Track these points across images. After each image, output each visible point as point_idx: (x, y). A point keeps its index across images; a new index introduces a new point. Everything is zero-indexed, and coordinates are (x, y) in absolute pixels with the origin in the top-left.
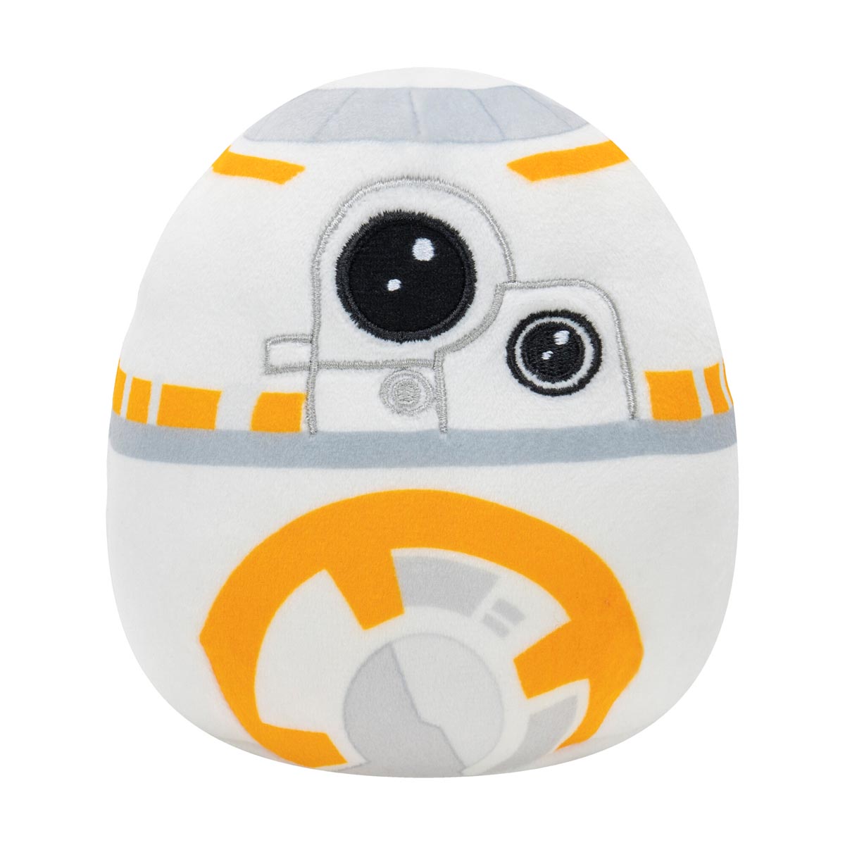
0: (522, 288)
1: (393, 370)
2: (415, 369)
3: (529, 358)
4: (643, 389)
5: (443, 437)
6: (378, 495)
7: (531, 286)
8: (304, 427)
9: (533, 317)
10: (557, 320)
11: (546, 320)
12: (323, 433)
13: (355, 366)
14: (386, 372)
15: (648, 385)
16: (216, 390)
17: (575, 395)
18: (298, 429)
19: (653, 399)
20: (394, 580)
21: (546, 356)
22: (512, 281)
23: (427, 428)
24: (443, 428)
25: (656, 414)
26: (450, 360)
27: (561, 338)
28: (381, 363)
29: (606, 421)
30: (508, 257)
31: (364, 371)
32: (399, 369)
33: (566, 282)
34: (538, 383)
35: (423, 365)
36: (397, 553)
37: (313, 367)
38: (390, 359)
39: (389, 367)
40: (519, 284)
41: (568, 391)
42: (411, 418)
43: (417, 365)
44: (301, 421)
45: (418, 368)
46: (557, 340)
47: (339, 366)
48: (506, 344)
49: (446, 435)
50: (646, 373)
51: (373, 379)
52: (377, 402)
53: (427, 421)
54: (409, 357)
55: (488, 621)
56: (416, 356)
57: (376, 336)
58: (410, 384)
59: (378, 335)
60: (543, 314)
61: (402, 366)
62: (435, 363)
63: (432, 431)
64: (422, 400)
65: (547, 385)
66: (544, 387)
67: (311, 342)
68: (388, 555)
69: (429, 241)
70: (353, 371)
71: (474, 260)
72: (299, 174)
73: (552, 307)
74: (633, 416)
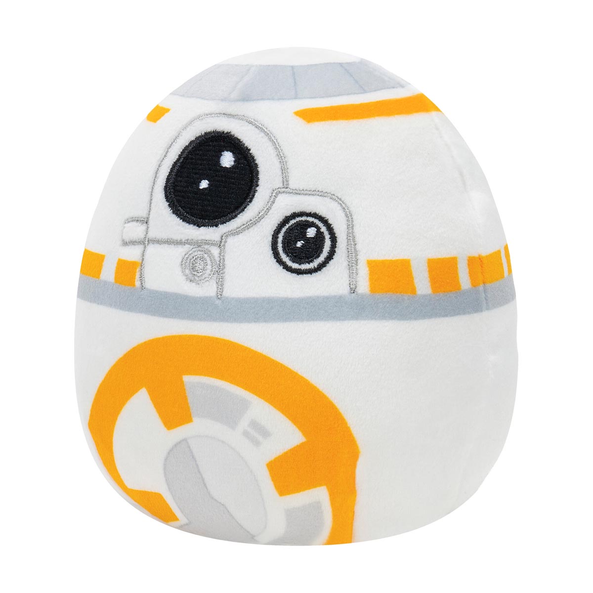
0: (291, 193)
1: (192, 247)
2: (206, 247)
3: (288, 245)
4: (363, 272)
5: (218, 302)
6: (173, 337)
7: (297, 192)
8: (137, 283)
9: (294, 215)
10: (310, 219)
11: (304, 218)
12: (148, 290)
13: (169, 242)
14: (187, 247)
15: (368, 269)
16: (103, 254)
17: (314, 274)
18: (134, 285)
19: (371, 279)
20: (185, 398)
21: (299, 244)
22: (285, 188)
23: (207, 295)
24: (219, 296)
25: (373, 289)
26: (231, 241)
27: (311, 232)
28: (184, 240)
29: (333, 294)
30: (284, 170)
31: (173, 246)
32: (196, 246)
33: (322, 194)
34: (290, 263)
35: (213, 244)
36: (187, 379)
37: (146, 242)
38: (190, 238)
39: (189, 244)
40: (289, 190)
41: (310, 272)
42: (197, 285)
43: (208, 244)
44: (136, 280)
45: (209, 246)
46: (308, 234)
47: (159, 242)
48: (272, 233)
49: (220, 301)
50: (368, 261)
52: (178, 270)
53: (208, 289)
54: (203, 238)
55: (246, 434)
56: (208, 237)
57: (183, 221)
58: (202, 259)
59: (184, 219)
60: (302, 214)
61: (198, 244)
62: (221, 244)
63: (211, 297)
64: (208, 272)
65: (295, 266)
66: (293, 267)
67: (147, 223)
68: (181, 380)
69: (231, 154)
70: (166, 246)
71: (259, 170)
73: (308, 210)
74: (353, 291)
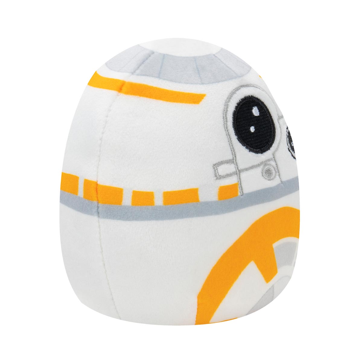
8: (239, 194)
13: (252, 167)
14: (262, 167)
16: (196, 188)
18: (237, 195)
23: (278, 183)
28: (259, 164)
35: (271, 160)
36: (275, 245)
37: (238, 172)
39: (262, 164)
44: (238, 192)
45: (270, 162)
47: (246, 169)
51: (259, 170)
61: (265, 163)
64: (274, 173)
67: (233, 162)
72: (204, 97)
